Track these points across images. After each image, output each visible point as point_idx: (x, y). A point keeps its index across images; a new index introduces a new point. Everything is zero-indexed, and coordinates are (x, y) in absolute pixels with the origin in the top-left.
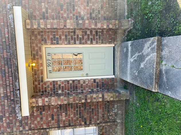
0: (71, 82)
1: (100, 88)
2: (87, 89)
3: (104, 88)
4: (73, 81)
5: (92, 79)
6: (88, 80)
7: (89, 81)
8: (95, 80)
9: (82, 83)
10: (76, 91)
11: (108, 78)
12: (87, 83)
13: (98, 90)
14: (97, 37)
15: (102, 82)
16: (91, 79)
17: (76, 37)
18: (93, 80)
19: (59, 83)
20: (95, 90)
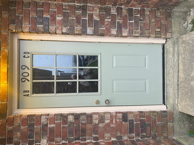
0: (71, 119)
1: (138, 135)
2: (107, 135)
3: (145, 134)
4: (77, 117)
5: (119, 113)
6: (109, 116)
7: (112, 116)
8: (125, 116)
9: (97, 122)
10: (82, 140)
11: (155, 112)
12: (107, 121)
13: (133, 138)
14: (130, 21)
15: (141, 121)
16: (117, 113)
17: (87, 19)
18: (121, 114)
19: (43, 120)
20: (125, 138)
